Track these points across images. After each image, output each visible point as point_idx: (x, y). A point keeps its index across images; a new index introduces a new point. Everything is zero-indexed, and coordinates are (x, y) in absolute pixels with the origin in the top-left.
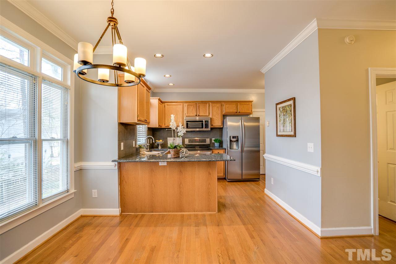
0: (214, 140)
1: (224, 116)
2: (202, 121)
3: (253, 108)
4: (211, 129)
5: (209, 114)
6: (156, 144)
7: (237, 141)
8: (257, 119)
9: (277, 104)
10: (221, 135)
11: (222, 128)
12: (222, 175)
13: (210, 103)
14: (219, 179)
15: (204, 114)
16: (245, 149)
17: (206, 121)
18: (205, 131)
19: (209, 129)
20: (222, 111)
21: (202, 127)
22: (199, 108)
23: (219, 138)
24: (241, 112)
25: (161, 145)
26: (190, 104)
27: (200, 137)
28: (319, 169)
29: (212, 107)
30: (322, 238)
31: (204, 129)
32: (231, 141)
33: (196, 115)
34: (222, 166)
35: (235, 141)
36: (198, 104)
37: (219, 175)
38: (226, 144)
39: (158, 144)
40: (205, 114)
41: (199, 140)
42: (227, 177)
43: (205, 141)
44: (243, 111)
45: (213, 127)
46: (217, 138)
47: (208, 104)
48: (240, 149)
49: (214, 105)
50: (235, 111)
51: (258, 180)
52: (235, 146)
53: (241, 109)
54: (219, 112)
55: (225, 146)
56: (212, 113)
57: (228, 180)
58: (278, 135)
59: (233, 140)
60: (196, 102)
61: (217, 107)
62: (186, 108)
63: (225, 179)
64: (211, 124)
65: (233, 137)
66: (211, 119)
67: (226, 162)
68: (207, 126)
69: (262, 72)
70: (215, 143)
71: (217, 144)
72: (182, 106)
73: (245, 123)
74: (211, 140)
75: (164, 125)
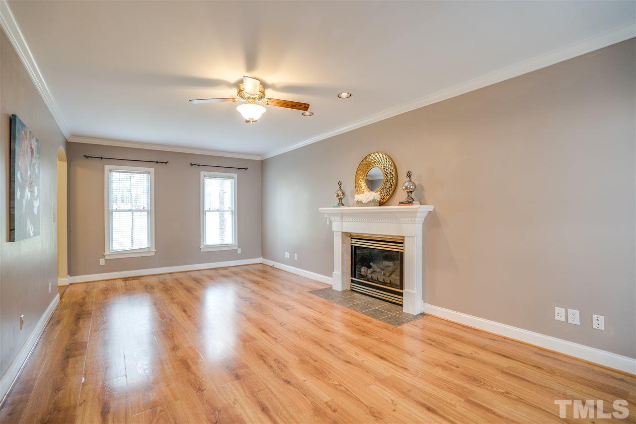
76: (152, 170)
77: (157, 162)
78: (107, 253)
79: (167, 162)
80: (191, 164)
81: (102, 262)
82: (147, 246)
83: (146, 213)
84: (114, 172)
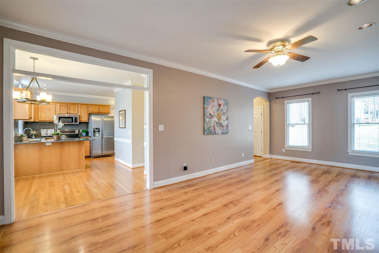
0: (82, 131)
1: (90, 115)
2: (72, 118)
3: (110, 109)
4: (80, 123)
5: (78, 112)
6: (30, 134)
7: (99, 131)
8: (113, 117)
9: (119, 111)
10: (88, 128)
11: (88, 122)
12: (88, 154)
13: (79, 105)
14: (86, 157)
15: (73, 112)
16: (104, 137)
17: (75, 118)
18: (75, 124)
19: (78, 123)
20: (88, 111)
21: (72, 122)
22: (70, 108)
23: (86, 130)
24: (102, 112)
25: (34, 135)
26: (62, 104)
27: (70, 129)
28: (131, 141)
29: (81, 108)
30: (132, 169)
31: (74, 123)
32: (94, 131)
33: (67, 113)
34: (88, 149)
35: (97, 131)
36: (69, 105)
37: (87, 154)
38: (91, 133)
39: (32, 135)
40: (75, 112)
41: (70, 131)
42: (91, 155)
43: (74, 132)
44: (104, 112)
45: (80, 122)
46: (84, 130)
47: (77, 105)
48: (101, 137)
49: (82, 106)
50: (98, 111)
51: (113, 155)
52: (97, 134)
53: (102, 110)
54: (86, 111)
55: (90, 135)
56: (81, 112)
57: (92, 157)
58: (119, 127)
59: (96, 130)
60: (67, 104)
61: (85, 108)
62: (58, 107)
63: (90, 157)
64: (79, 119)
65: (96, 129)
66: (79, 116)
67: (91, 141)
68: (76, 121)
69: (114, 91)
70: (83, 133)
71: (84, 134)
72: (54, 106)
73: (104, 119)
74: (79, 131)
75: (37, 120)
76: (310, 99)
77: (313, 94)
78: (286, 146)
79: (319, 92)
80: (338, 90)
81: (284, 151)
82: (307, 145)
83: (307, 125)
84: (290, 103)
